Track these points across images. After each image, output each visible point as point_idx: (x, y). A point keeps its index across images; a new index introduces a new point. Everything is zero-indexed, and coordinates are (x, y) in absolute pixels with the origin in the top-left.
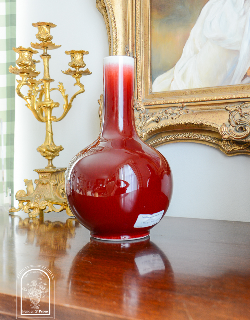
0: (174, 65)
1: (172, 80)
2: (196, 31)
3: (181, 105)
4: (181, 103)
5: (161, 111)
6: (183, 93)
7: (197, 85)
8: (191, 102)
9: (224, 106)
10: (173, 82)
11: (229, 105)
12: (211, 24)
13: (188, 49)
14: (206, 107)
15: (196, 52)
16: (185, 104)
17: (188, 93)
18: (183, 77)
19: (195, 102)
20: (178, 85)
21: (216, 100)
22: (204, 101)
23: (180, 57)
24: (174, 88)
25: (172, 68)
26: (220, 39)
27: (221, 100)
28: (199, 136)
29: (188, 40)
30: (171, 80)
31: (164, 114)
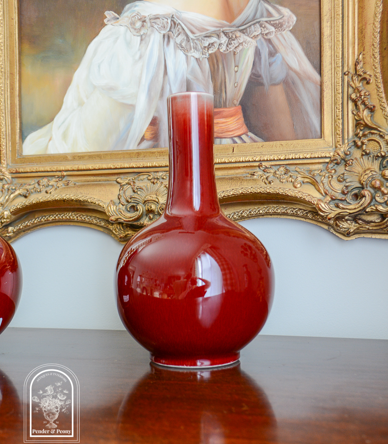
0: (52, 120)
1: (50, 140)
2: (80, 75)
3: (59, 174)
4: (60, 171)
5: (33, 182)
6: (63, 158)
7: (83, 147)
8: (73, 170)
9: (114, 178)
10: (51, 142)
11: (122, 176)
12: (99, 67)
13: (70, 98)
14: (92, 178)
15: (81, 104)
16: (65, 173)
17: (69, 158)
18: (65, 136)
19: (78, 170)
20: (57, 147)
21: (105, 169)
22: (90, 170)
23: (60, 109)
24: (52, 151)
25: (49, 123)
26: (112, 89)
27: (111, 169)
28: (85, 217)
29: (70, 87)
30: (48, 140)
31: (37, 184)
